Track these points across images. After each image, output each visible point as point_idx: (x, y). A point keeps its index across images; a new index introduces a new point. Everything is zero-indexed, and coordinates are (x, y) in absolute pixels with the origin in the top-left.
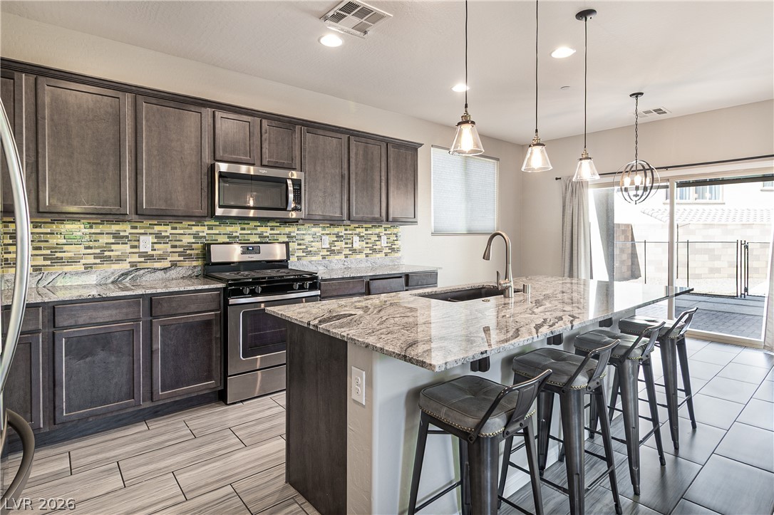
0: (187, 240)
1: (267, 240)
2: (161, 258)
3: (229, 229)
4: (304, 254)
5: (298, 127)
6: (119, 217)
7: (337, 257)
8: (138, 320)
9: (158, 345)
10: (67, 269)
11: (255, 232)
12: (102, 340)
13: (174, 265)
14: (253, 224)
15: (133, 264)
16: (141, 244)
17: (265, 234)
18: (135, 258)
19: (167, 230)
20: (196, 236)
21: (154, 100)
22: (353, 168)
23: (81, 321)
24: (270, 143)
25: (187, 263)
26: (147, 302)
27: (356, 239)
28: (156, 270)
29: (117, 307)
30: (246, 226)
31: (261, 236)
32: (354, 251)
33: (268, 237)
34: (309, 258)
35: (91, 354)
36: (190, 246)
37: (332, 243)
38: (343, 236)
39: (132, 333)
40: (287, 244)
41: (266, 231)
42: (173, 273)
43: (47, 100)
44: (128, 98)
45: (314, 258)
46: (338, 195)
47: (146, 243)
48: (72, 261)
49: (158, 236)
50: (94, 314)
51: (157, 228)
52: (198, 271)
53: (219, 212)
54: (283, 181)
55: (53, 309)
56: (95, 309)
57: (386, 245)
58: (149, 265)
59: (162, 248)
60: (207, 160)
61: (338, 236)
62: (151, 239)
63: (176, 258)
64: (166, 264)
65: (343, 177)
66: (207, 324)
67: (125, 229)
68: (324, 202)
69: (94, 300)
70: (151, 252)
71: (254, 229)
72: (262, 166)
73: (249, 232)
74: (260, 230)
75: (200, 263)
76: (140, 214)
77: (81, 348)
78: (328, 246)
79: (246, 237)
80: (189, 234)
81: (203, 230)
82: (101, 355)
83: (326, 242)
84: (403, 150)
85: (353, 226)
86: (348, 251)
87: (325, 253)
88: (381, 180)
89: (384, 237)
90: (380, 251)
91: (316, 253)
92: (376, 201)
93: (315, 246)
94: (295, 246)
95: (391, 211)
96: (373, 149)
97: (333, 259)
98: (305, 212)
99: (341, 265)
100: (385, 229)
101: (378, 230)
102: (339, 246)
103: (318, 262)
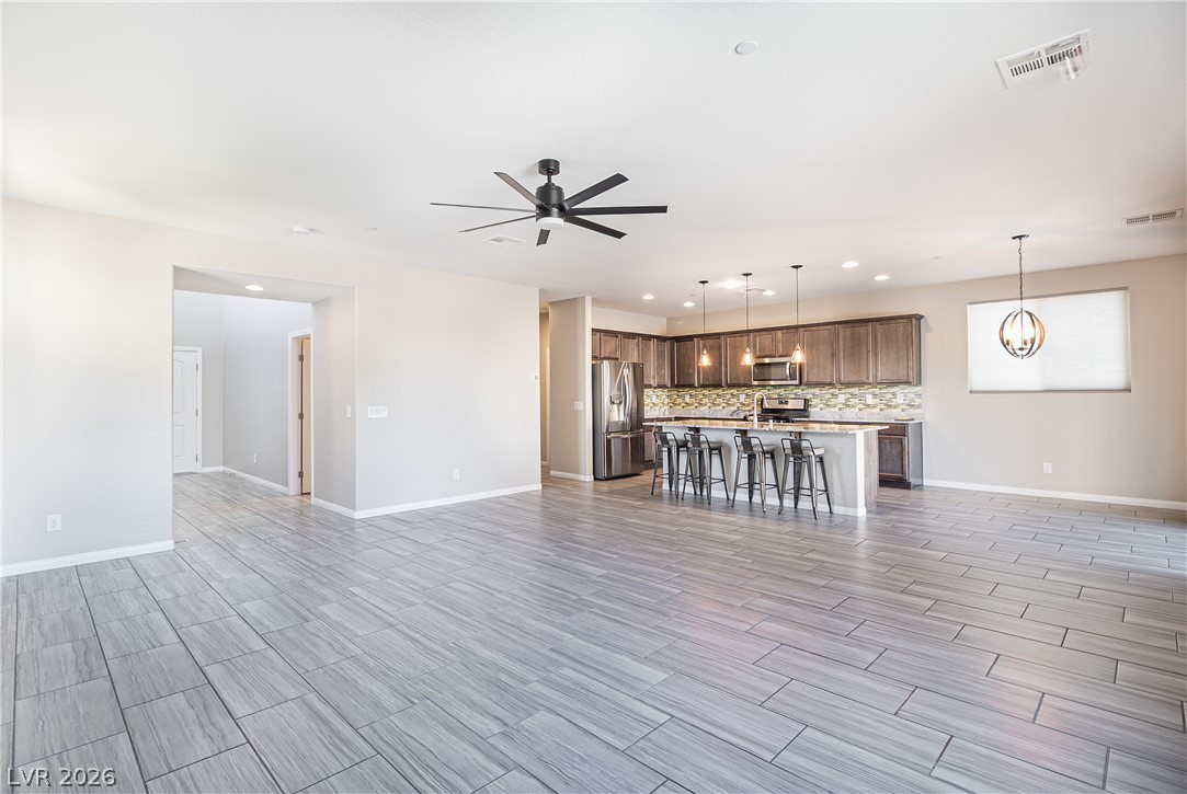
3: (778, 391)
4: (825, 407)
11: (793, 392)
14: (791, 388)
17: (798, 393)
22: (841, 347)
24: (782, 343)
30: (787, 390)
31: (796, 394)
32: (868, 406)
33: (800, 395)
34: (828, 409)
37: (847, 400)
38: (857, 395)
40: (807, 399)
45: (831, 410)
46: (829, 367)
53: (754, 383)
54: (786, 363)
57: (903, 402)
61: (852, 394)
62: (744, 396)
65: (833, 355)
68: (819, 373)
71: (791, 390)
72: (779, 356)
73: (789, 393)
78: (844, 402)
79: (788, 396)
83: (842, 399)
84: (893, 325)
85: (866, 387)
86: (861, 406)
87: (841, 406)
88: (868, 352)
89: (901, 395)
90: (896, 407)
91: (834, 406)
92: (863, 368)
93: (833, 401)
94: (818, 401)
95: (879, 375)
96: (861, 330)
97: (848, 411)
98: (805, 380)
99: (853, 416)
100: (901, 388)
101: (893, 390)
102: (853, 401)
103: (835, 412)
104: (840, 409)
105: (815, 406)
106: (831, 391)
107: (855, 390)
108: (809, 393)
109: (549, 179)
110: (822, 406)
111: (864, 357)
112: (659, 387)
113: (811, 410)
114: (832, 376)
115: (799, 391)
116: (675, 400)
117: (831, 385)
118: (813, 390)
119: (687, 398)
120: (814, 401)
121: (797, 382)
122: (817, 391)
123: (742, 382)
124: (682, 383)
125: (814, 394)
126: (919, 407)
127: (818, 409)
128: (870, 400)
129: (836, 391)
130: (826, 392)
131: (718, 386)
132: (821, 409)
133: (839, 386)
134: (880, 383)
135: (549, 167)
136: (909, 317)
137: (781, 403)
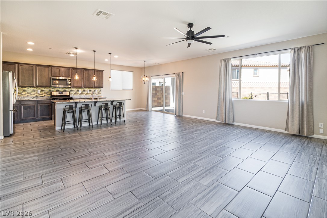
0: (47, 91)
2: (42, 94)
3: (57, 89)
5: (71, 69)
6: (33, 87)
7: (83, 95)
8: (35, 104)
9: (39, 108)
10: (24, 96)
11: (62, 90)
12: (29, 107)
13: (45, 96)
14: (62, 88)
15: (36, 95)
16: (38, 92)
18: (37, 94)
19: (43, 89)
20: (49, 90)
21: (39, 66)
22: (85, 76)
23: (25, 104)
24: (64, 72)
25: (47, 95)
26: (37, 102)
27: (88, 91)
28: (41, 97)
29: (31, 102)
30: (60, 88)
32: (88, 94)
33: (65, 91)
34: (76, 95)
35: (27, 109)
36: (48, 92)
37: (82, 92)
39: (34, 106)
40: (69, 92)
41: (65, 89)
42: (44, 97)
43: (20, 68)
44: (34, 67)
45: (77, 95)
46: (81, 82)
47: (39, 92)
48: (25, 94)
49: (41, 90)
50: (27, 103)
51: (41, 89)
52: (50, 97)
53: (52, 86)
54: (67, 80)
55: (21, 102)
56: (28, 102)
58: (39, 96)
59: (42, 93)
60: (50, 76)
63: (45, 94)
64: (43, 95)
65: (82, 78)
66: (49, 106)
67: (35, 89)
68: (77, 83)
69: (27, 100)
70: (40, 93)
72: (63, 77)
74: (64, 89)
75: (50, 95)
76: (37, 86)
77: (25, 108)
79: (60, 91)
80: (47, 90)
81: (51, 89)
82: (29, 109)
83: (80, 92)
84: (99, 72)
85: (87, 88)
86: (86, 94)
87: (80, 94)
89: (96, 91)
90: (95, 94)
91: (78, 94)
92: (91, 83)
93: (77, 92)
94: (72, 92)
95: (95, 85)
97: (82, 95)
98: (72, 86)
99: (84, 97)
100: (97, 89)
101: (94, 89)
102: (84, 92)
103: (78, 96)
104: (86, 95)
107: (84, 89)
109: (190, 29)
123: (45, 85)
126: (101, 94)
128: (89, 92)
129: (78, 89)
132: (73, 95)
133: (80, 87)
134: (95, 87)
135: (190, 25)
136: (103, 71)
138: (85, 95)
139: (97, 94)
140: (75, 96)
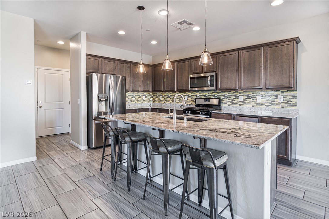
1: (216, 97)
2: (189, 102)
3: (205, 94)
4: (231, 103)
7: (247, 106)
11: (212, 95)
13: (192, 104)
14: (212, 92)
17: (216, 95)
19: (190, 94)
28: (188, 105)
30: (209, 93)
31: (214, 96)
32: (258, 103)
33: (217, 96)
34: (233, 105)
37: (245, 100)
38: (251, 96)
42: (191, 106)
45: (235, 105)
46: (234, 78)
47: (186, 98)
49: (189, 96)
51: (188, 94)
53: (190, 89)
57: (283, 101)
59: (190, 99)
61: (248, 96)
62: (187, 96)
63: (192, 102)
68: (228, 82)
70: (187, 100)
71: (212, 94)
73: (210, 95)
78: (243, 101)
79: (210, 96)
80: (195, 95)
83: (241, 99)
84: (279, 47)
85: (258, 91)
86: (254, 104)
88: (260, 67)
90: (277, 105)
91: (236, 103)
92: (257, 78)
93: (236, 100)
94: (227, 100)
95: (268, 83)
96: (255, 52)
97: (245, 107)
98: (219, 87)
99: (248, 110)
100: (282, 92)
101: (276, 93)
102: (249, 100)
103: (236, 107)
105: (225, 103)
106: (235, 94)
107: (250, 94)
108: (221, 95)
110: (229, 103)
111: (257, 70)
112: (144, 91)
113: (223, 105)
114: (235, 84)
115: (216, 94)
116: (156, 98)
117: (235, 90)
118: (224, 94)
119: (161, 98)
120: (225, 100)
121: (214, 88)
122: (226, 94)
123: (184, 88)
124: (157, 89)
125: (224, 96)
126: (295, 105)
127: (226, 105)
128: (259, 99)
129: (238, 94)
130: (232, 95)
131: (173, 91)
132: (229, 105)
133: (240, 90)
134: (268, 89)
136: (292, 40)
137: (206, 101)
138: (250, 106)
139: (284, 104)
140: (231, 106)
